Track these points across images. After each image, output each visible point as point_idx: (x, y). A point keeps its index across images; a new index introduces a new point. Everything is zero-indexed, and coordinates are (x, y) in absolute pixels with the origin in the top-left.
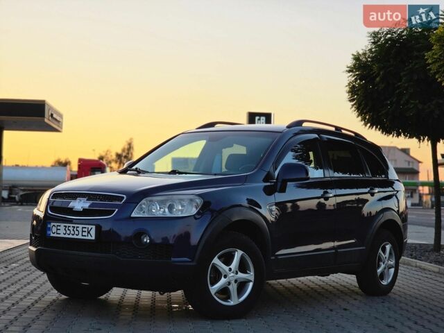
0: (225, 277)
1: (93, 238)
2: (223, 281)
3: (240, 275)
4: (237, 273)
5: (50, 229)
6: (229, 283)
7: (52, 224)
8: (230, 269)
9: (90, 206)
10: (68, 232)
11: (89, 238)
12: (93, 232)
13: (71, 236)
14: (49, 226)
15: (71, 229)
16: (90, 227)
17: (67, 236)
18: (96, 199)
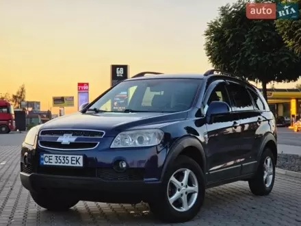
0: (179, 190)
1: (81, 165)
2: (177, 193)
3: (189, 188)
4: (186, 187)
5: (43, 159)
6: (182, 195)
7: (45, 155)
8: (182, 184)
9: (76, 140)
10: (59, 161)
11: (78, 165)
12: (81, 161)
13: (61, 164)
14: (42, 157)
15: (62, 158)
16: (78, 157)
17: (58, 164)
18: (80, 135)
